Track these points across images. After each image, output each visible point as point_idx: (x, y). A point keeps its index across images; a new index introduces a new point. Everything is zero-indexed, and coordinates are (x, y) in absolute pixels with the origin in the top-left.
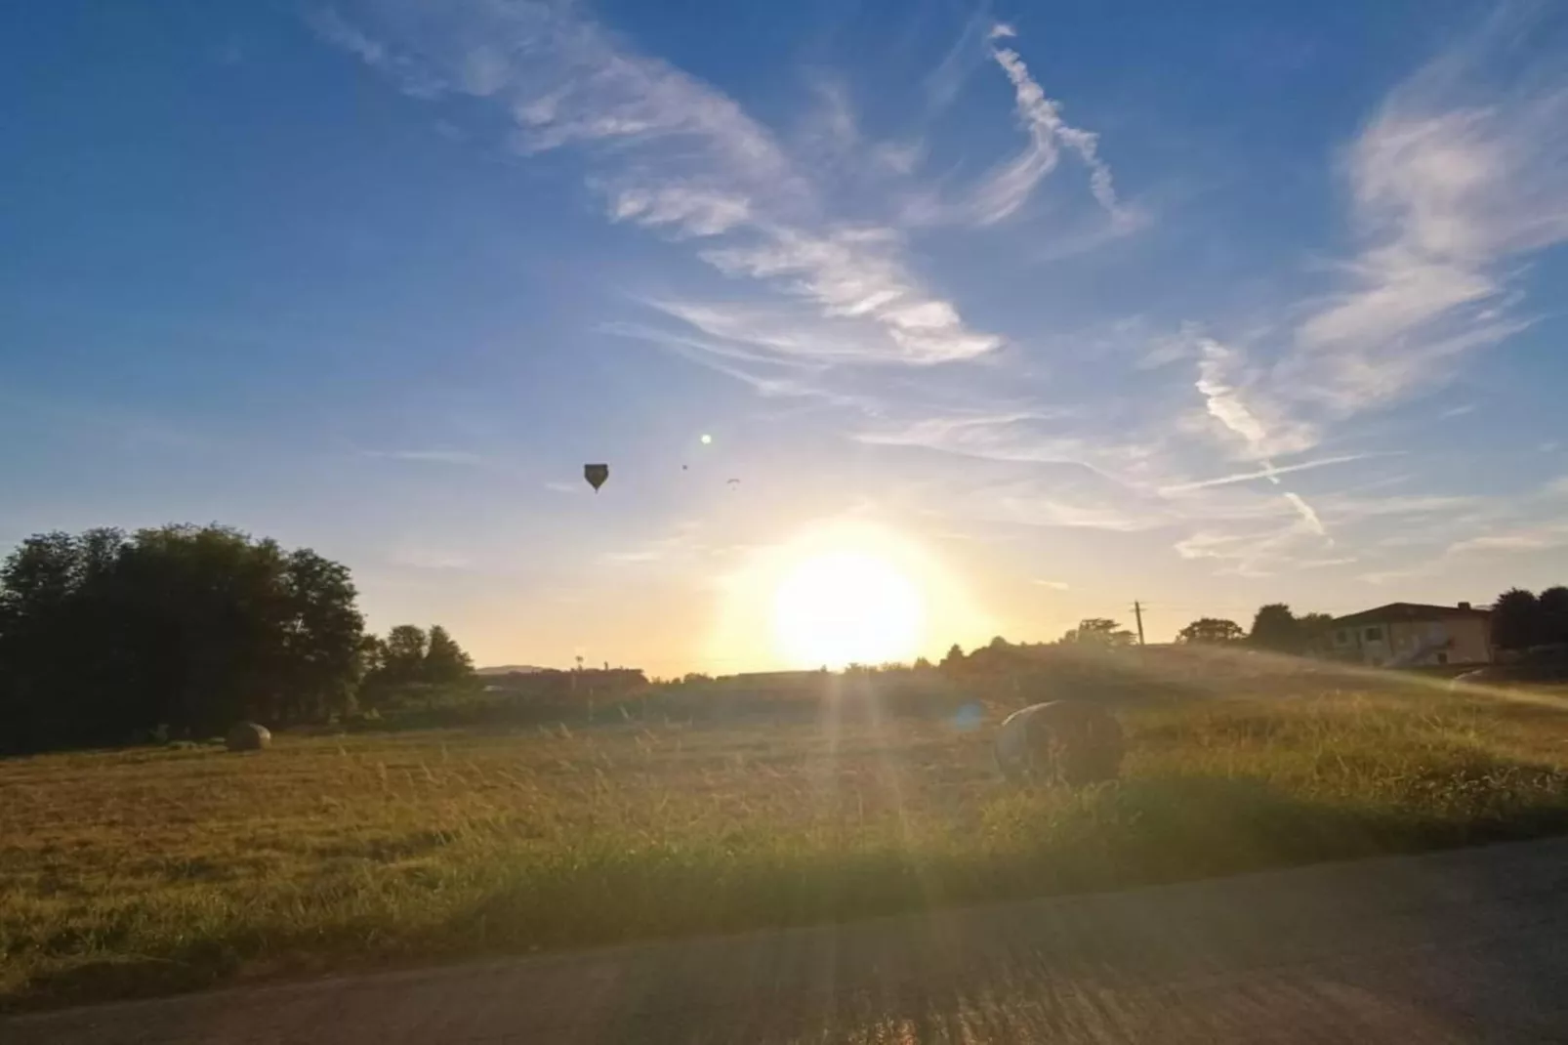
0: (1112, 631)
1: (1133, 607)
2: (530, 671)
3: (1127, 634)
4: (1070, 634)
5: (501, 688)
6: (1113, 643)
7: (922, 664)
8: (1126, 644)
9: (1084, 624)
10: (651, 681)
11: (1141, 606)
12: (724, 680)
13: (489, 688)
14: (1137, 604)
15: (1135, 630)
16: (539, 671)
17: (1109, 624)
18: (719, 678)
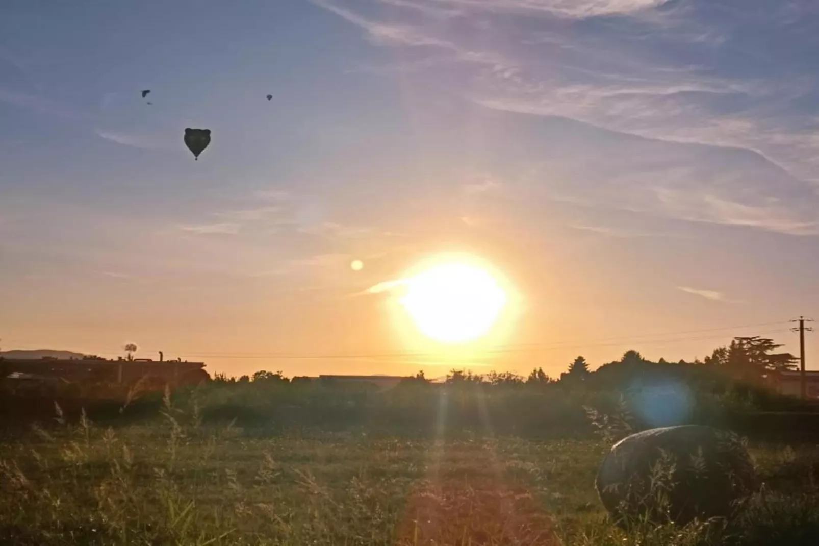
0: (769, 352)
1: (798, 325)
2: (67, 358)
3: (788, 356)
4: (720, 352)
5: (28, 376)
6: (770, 367)
7: (539, 378)
8: (785, 369)
9: (737, 342)
10: (213, 377)
11: (806, 325)
12: (302, 381)
13: (16, 375)
14: (802, 322)
15: (797, 354)
16: (80, 358)
17: (768, 344)
18: (296, 379)
